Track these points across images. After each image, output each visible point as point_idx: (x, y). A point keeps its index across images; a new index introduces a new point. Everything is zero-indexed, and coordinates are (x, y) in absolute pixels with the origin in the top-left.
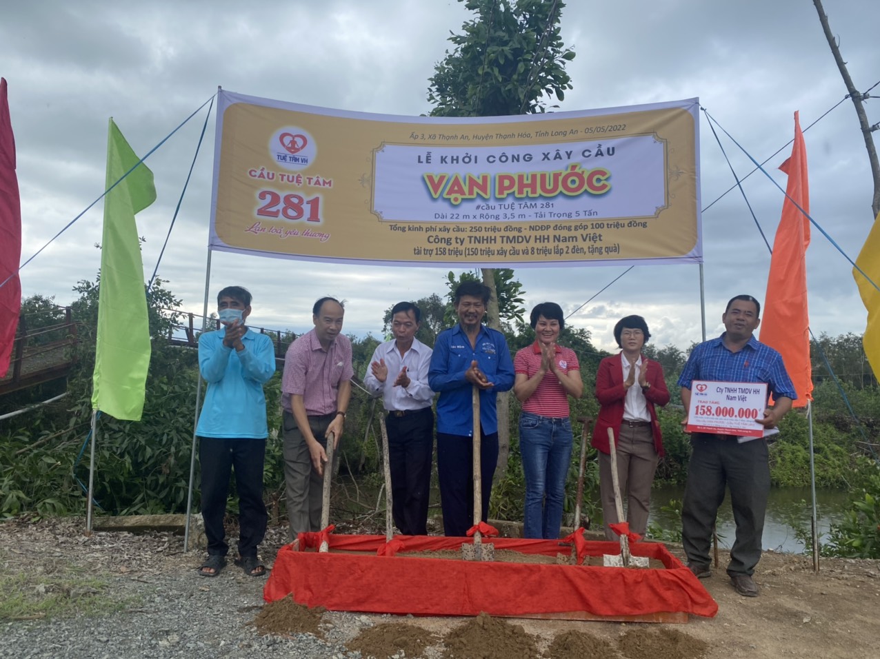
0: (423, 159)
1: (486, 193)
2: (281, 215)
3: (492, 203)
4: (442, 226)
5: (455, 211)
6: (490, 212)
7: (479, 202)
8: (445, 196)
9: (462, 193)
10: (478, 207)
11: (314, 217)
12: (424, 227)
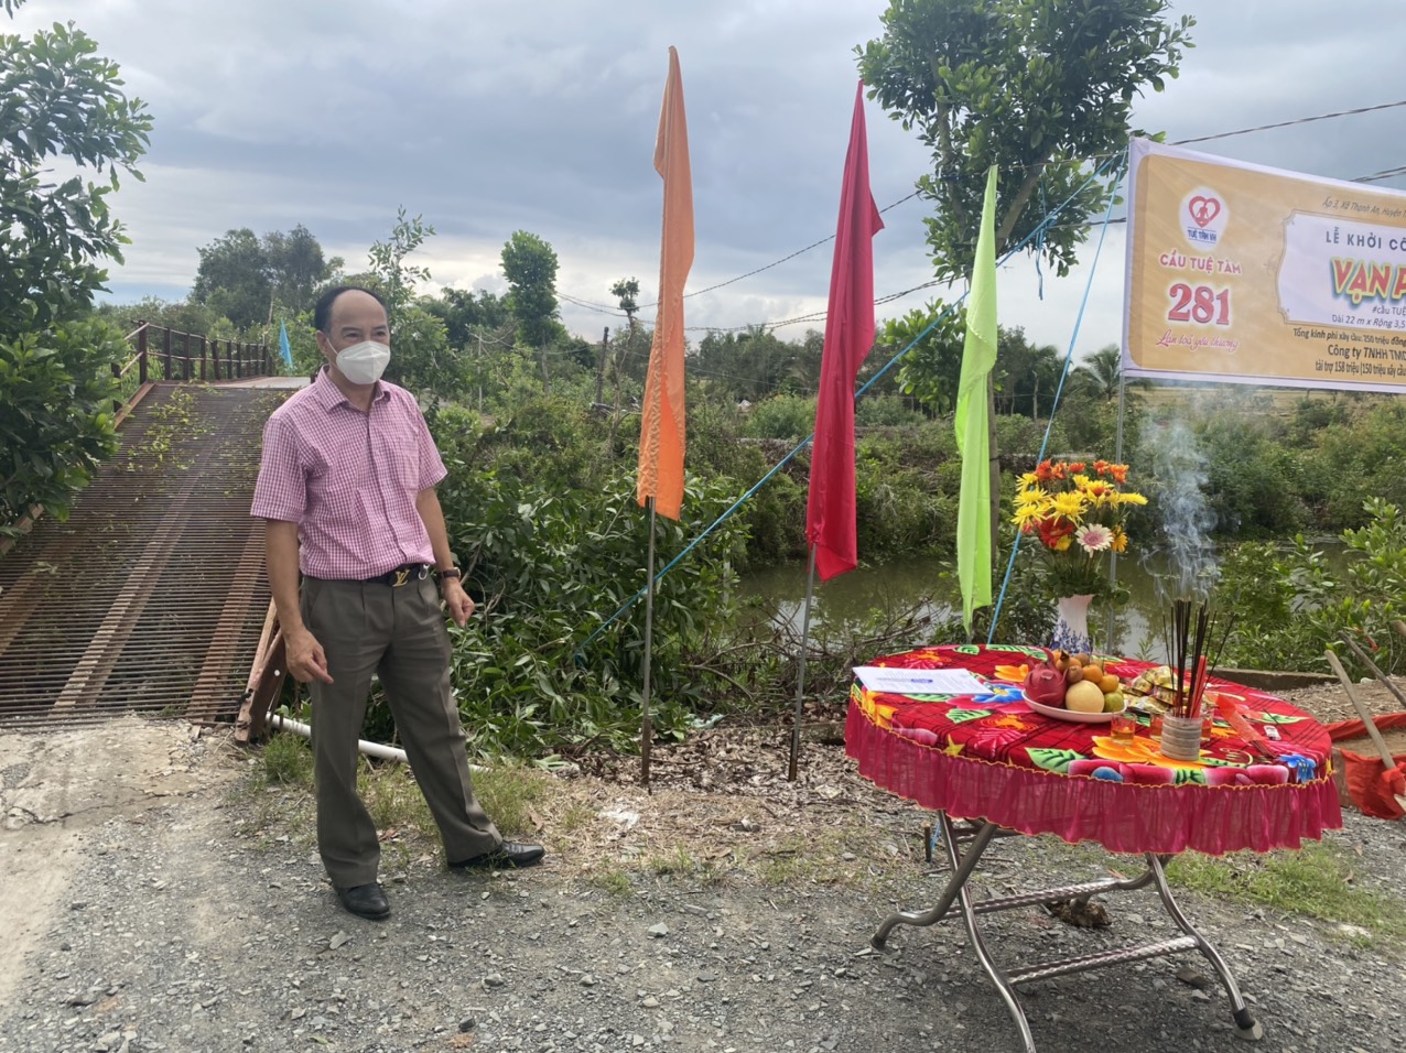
0: (1332, 238)
1: (1384, 290)
2: (1191, 318)
3: (1388, 305)
4: (1340, 332)
5: (1352, 313)
6: (1386, 317)
7: (1376, 303)
8: (1349, 292)
9: (1364, 289)
10: (1375, 309)
11: (1223, 319)
12: (1327, 331)
